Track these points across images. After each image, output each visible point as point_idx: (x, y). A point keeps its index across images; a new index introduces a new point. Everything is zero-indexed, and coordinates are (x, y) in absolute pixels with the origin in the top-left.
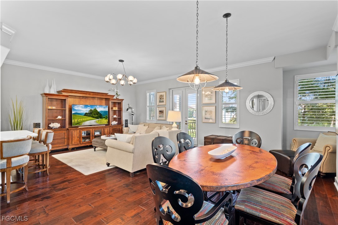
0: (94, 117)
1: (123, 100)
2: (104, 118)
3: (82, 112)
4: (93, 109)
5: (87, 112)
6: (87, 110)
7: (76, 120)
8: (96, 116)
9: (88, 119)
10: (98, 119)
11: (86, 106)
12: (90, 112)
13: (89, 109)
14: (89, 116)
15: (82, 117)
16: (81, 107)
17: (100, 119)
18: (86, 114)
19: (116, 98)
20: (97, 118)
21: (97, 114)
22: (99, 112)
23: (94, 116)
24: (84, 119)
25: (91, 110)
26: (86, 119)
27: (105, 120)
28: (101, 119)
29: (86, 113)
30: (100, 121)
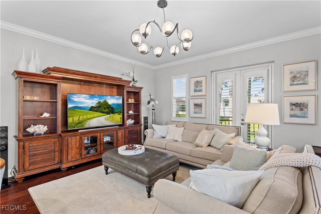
0: (103, 112)
1: (142, 88)
2: (117, 113)
3: (85, 105)
4: (102, 101)
5: (94, 105)
6: (93, 102)
7: (76, 119)
8: (107, 110)
9: (95, 115)
10: (109, 115)
11: (92, 96)
12: (97, 105)
13: (97, 100)
14: (96, 111)
15: (86, 113)
16: (84, 97)
17: (111, 115)
18: (92, 109)
19: (133, 85)
20: (108, 113)
21: (108, 108)
22: (110, 106)
23: (104, 110)
24: (89, 116)
25: (99, 102)
26: (92, 116)
27: (118, 115)
28: (113, 115)
29: (92, 107)
30: (111, 118)
